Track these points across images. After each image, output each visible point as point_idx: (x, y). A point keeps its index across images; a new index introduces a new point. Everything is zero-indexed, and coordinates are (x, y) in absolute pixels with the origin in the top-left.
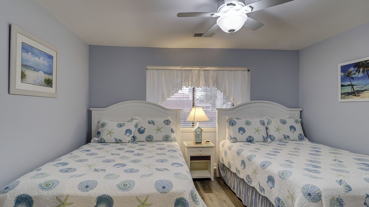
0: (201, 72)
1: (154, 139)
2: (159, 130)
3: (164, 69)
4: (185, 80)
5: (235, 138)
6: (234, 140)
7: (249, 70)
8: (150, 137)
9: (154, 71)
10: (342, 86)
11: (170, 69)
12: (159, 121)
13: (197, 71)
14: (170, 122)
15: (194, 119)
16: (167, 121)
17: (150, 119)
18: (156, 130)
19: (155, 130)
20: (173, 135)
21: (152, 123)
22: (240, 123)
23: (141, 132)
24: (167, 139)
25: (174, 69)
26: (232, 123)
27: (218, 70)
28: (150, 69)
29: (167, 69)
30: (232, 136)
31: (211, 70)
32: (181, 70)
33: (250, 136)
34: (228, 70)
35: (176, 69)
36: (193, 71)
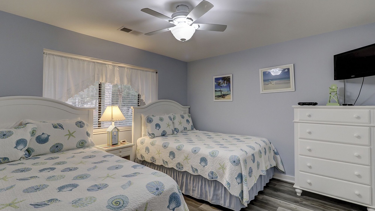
0: (116, 68)
1: (65, 147)
2: (70, 135)
3: (71, 58)
4: (98, 75)
5: (153, 134)
6: (153, 136)
7: (157, 73)
8: (57, 147)
9: (55, 57)
10: (216, 91)
11: (79, 59)
12: (69, 123)
13: (111, 66)
14: (84, 124)
15: (112, 118)
16: (80, 123)
17: (56, 122)
18: (67, 135)
19: (65, 136)
20: (90, 139)
21: (58, 127)
22: (156, 120)
23: (41, 140)
24: (82, 144)
25: (85, 60)
26: (149, 121)
27: (132, 69)
28: (49, 54)
29: (75, 59)
30: (150, 132)
31: (126, 67)
32: (94, 62)
33: (164, 131)
34: (140, 70)
35: (87, 61)
36: (107, 66)
